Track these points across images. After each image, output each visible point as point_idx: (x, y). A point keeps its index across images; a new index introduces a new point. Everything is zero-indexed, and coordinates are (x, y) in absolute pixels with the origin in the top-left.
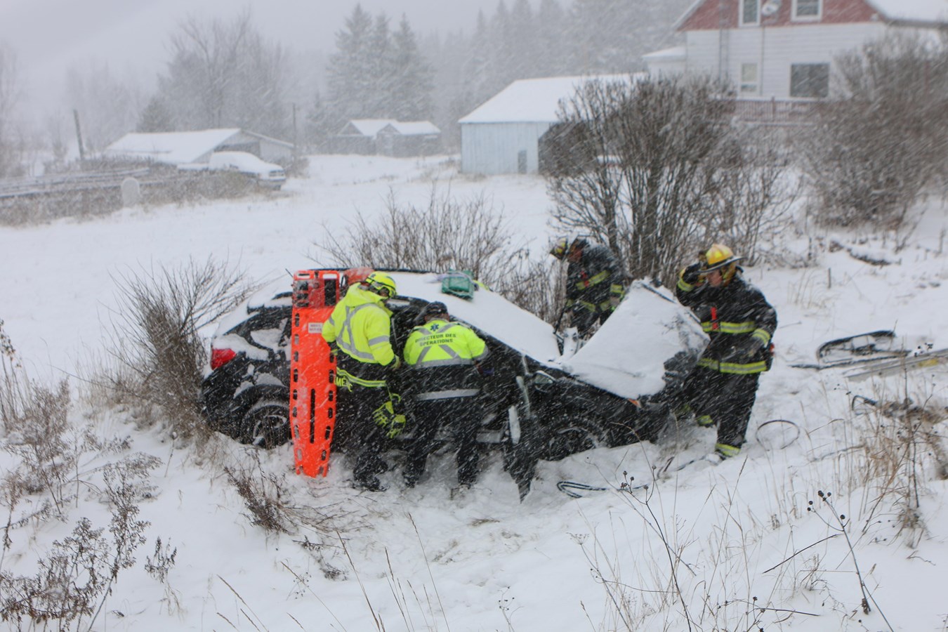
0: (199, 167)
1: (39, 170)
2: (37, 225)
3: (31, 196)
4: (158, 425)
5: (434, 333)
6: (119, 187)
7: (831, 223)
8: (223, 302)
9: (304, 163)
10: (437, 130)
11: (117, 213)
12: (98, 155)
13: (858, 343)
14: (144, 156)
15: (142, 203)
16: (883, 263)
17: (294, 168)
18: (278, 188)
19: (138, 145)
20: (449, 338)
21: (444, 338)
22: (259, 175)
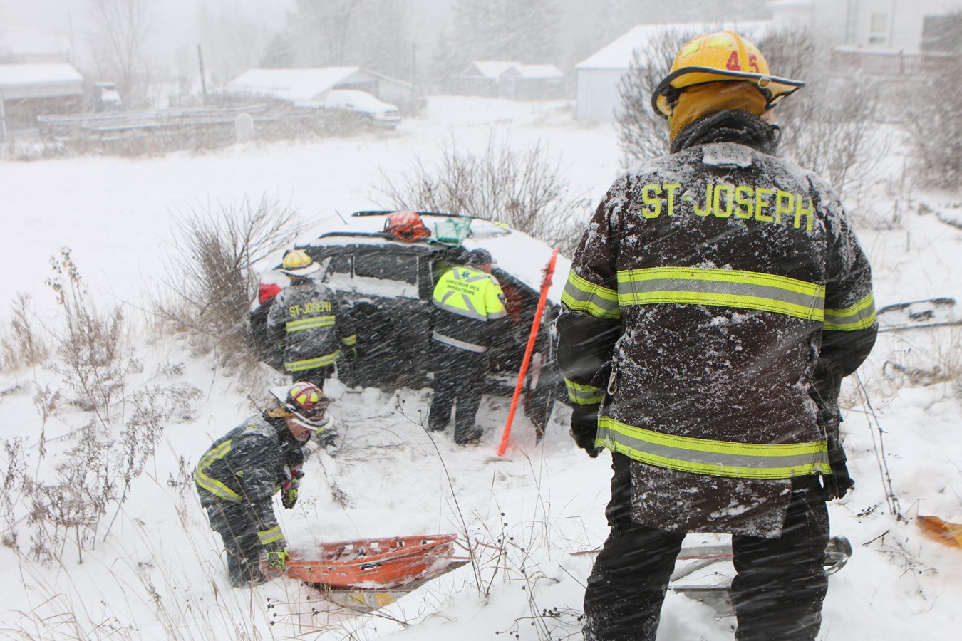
0: (315, 104)
1: (163, 104)
2: (151, 156)
3: (148, 129)
4: (212, 355)
5: (463, 280)
6: (234, 122)
7: (929, 185)
8: (277, 239)
9: (424, 104)
10: (560, 74)
11: (230, 148)
12: (219, 90)
13: (917, 309)
14: (264, 92)
15: (255, 138)
17: (412, 108)
18: (393, 128)
19: (258, 81)
20: (472, 290)
21: (468, 289)
22: (374, 114)
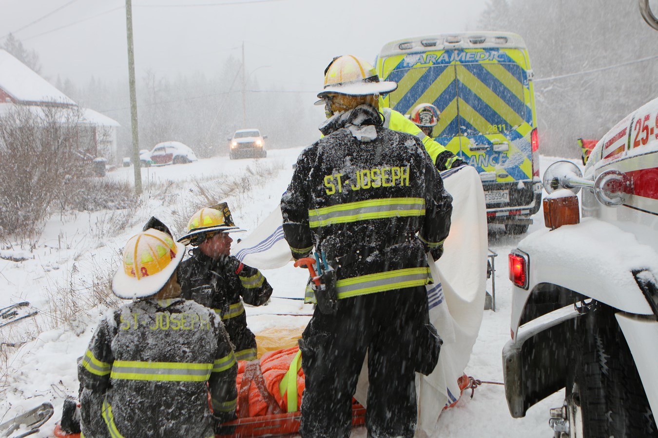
16: (23, 259)
